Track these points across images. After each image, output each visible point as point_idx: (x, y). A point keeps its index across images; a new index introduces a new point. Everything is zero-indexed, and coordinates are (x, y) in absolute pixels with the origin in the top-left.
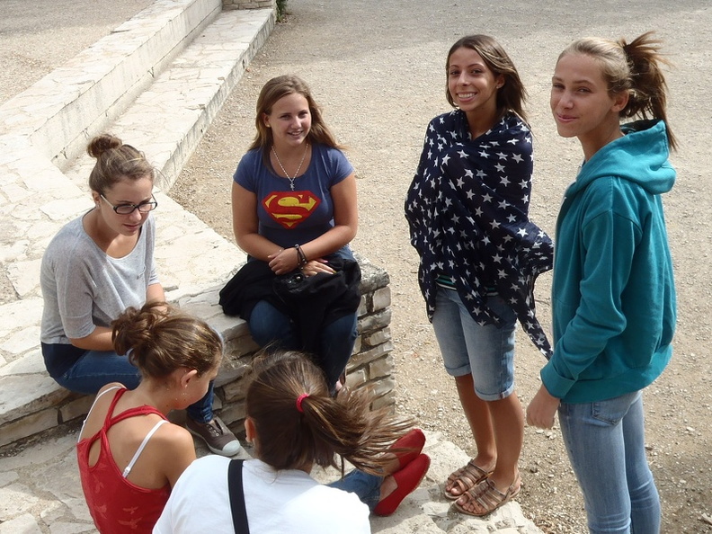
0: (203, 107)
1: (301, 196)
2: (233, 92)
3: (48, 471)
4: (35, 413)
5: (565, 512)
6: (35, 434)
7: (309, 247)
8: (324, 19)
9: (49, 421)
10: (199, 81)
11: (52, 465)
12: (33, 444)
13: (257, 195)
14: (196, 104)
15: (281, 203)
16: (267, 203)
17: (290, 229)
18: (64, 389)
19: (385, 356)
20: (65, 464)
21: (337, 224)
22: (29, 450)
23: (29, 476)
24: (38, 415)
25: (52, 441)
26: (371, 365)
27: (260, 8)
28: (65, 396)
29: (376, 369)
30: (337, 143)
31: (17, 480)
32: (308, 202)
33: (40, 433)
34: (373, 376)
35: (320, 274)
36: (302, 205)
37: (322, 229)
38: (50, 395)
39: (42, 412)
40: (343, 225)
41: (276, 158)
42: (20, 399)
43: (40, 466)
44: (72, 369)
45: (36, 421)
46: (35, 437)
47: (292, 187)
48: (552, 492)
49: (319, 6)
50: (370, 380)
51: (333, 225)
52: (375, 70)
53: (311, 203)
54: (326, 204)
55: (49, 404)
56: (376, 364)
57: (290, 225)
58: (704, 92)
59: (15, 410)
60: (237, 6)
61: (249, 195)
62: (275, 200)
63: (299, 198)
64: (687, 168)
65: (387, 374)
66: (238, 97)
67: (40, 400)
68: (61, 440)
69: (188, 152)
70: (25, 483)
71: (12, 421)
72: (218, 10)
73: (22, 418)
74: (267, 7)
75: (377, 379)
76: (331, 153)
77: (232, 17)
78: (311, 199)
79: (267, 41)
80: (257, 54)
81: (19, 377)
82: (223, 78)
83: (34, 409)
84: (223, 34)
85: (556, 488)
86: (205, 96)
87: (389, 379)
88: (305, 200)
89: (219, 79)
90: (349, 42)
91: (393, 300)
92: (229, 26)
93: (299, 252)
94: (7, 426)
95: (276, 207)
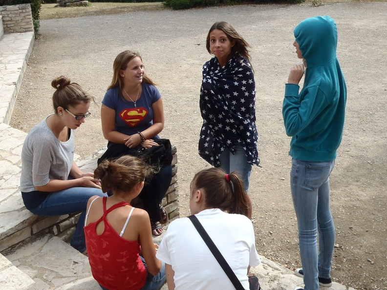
0: (15, 84)
1: (139, 110)
2: (24, 76)
3: (35, 258)
4: (20, 230)
5: (272, 253)
6: (20, 242)
7: (145, 133)
8: (61, 37)
9: (26, 234)
10: (7, 71)
11: (36, 255)
12: (20, 247)
13: (116, 111)
14: (11, 82)
15: (129, 114)
16: (122, 115)
17: (133, 127)
18: (34, 216)
19: (175, 190)
20: (43, 254)
21: (154, 123)
22: (18, 250)
23: (26, 262)
24: (21, 231)
25: (29, 244)
26: (169, 195)
27: (26, 31)
28: (34, 220)
29: (171, 197)
30: (153, 82)
31: (20, 265)
32: (142, 112)
33: (22, 241)
34: (169, 201)
35: (153, 146)
36: (139, 114)
37: (148, 126)
38: (28, 219)
39: (23, 230)
40: (159, 122)
41: (125, 92)
42: (11, 223)
43: (29, 256)
44: (44, 203)
45: (20, 234)
46: (20, 244)
47: (135, 105)
48: (264, 245)
49: (55, 30)
50: (168, 203)
51: (152, 123)
52: (99, 61)
53: (144, 113)
54: (150, 113)
55: (27, 224)
56: (172, 194)
57: (133, 125)
58: (269, 64)
59: (10, 229)
60: (12, 31)
61: (112, 111)
62: (126, 113)
63: (138, 111)
64: (273, 99)
65: (176, 199)
66: (28, 79)
67: (22, 223)
68: (34, 243)
69: (12, 108)
70: (25, 265)
71: (9, 236)
72: (2, 33)
73: (14, 233)
74: (30, 31)
75: (171, 202)
76: (151, 87)
77: (12, 37)
78: (144, 111)
79: (33, 49)
80: (30, 56)
81: (3, 214)
82: (20, 68)
83: (20, 228)
84: (10, 45)
85: (265, 243)
86: (15, 78)
87: (177, 202)
88: (141, 112)
89: (18, 69)
90: (79, 48)
91: (179, 161)
92: (12, 42)
93: (140, 135)
94: (7, 238)
95: (126, 116)
